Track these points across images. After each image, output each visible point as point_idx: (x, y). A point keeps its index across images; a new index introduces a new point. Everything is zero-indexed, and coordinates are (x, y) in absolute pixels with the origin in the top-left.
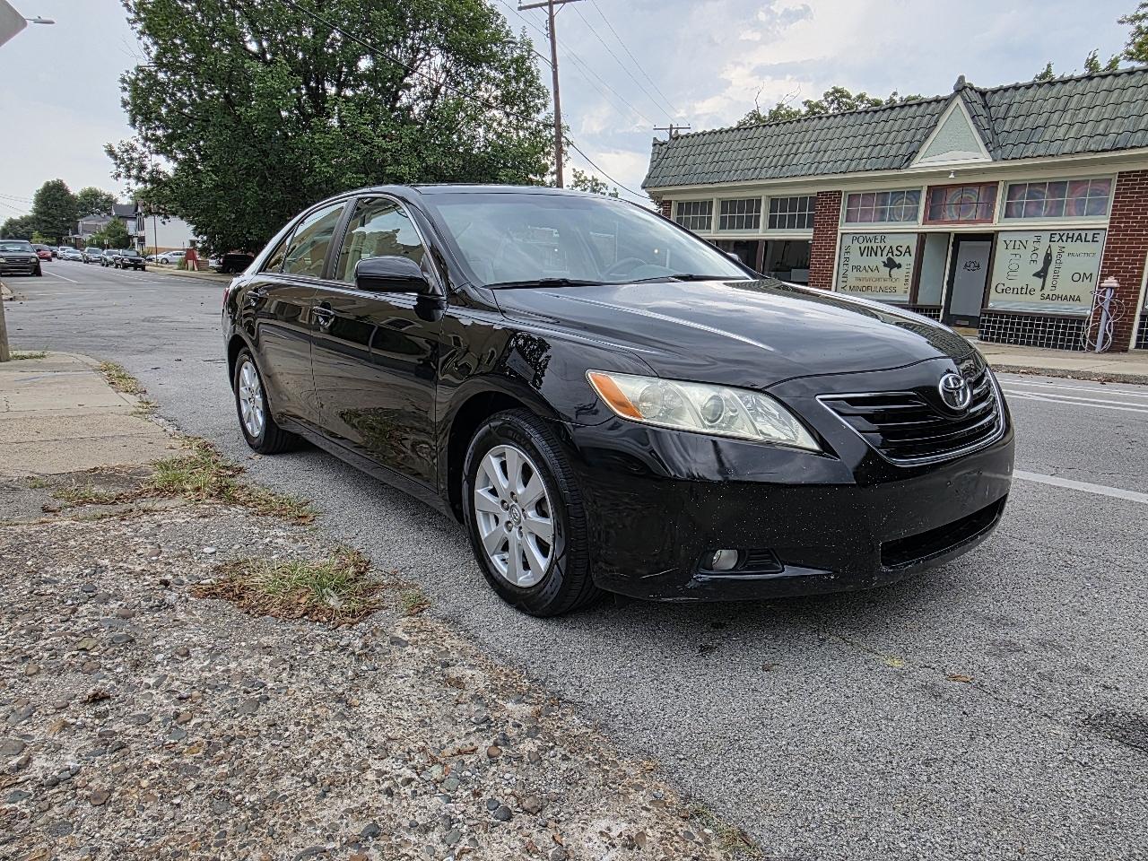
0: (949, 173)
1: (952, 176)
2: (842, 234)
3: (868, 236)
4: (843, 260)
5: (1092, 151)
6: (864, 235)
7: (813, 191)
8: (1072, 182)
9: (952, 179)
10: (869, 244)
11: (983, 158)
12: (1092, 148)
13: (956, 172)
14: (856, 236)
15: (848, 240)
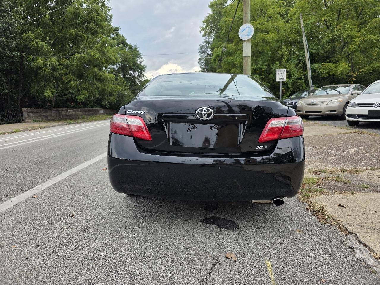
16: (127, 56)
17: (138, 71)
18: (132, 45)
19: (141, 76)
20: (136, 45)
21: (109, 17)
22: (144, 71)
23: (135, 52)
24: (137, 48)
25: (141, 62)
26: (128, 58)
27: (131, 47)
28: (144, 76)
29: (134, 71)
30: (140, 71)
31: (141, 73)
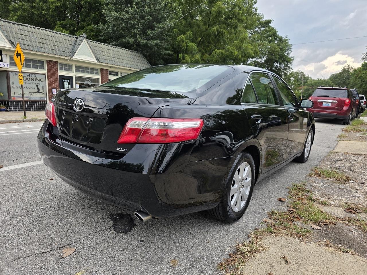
16: (274, 49)
17: (284, 64)
18: (282, 37)
19: (286, 68)
20: (287, 36)
21: (254, 10)
22: (291, 64)
23: (284, 44)
24: (287, 40)
25: (288, 54)
26: (275, 51)
27: (281, 40)
28: (289, 68)
29: (280, 64)
30: (286, 63)
31: (287, 65)
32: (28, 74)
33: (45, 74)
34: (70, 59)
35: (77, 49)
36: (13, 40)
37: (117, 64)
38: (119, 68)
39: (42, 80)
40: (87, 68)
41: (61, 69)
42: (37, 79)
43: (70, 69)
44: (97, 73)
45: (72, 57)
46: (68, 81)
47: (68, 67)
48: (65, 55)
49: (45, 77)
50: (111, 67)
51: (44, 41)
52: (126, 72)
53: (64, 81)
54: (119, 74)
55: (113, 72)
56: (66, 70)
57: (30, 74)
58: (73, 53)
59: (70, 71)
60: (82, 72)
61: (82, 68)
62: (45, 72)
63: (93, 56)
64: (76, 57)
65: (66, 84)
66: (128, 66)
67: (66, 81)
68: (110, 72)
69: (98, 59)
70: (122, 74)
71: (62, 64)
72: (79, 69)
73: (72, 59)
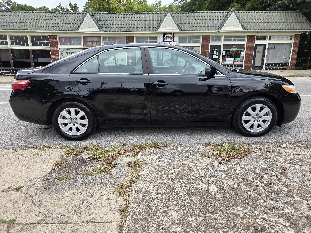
0: (89, 33)
1: (90, 34)
2: (60, 48)
3: (68, 49)
4: (61, 56)
5: (122, 31)
6: (67, 49)
7: (47, 35)
8: (117, 38)
9: (90, 35)
10: (68, 51)
11: (97, 30)
12: (122, 30)
13: (91, 33)
14: (64, 49)
15: (62, 50)
32: (189, 47)
33: (200, 46)
34: (219, 31)
35: (226, 22)
36: (180, 25)
37: (264, 29)
38: (266, 32)
39: (197, 51)
40: (235, 37)
41: (213, 40)
42: (194, 50)
43: (220, 39)
44: (243, 40)
45: (220, 30)
46: (217, 49)
47: (218, 38)
48: (215, 29)
49: (200, 48)
50: (258, 32)
51: (201, 21)
52: (275, 34)
53: (213, 49)
54: (267, 38)
55: (261, 36)
56: (216, 40)
57: (190, 47)
58: (222, 26)
59: (219, 41)
60: (230, 40)
61: (230, 37)
62: (200, 44)
63: (240, 25)
64: (224, 29)
65: (215, 52)
66: (277, 28)
67: (215, 49)
68: (257, 37)
69: (244, 27)
70: (271, 37)
71: (213, 37)
72: (227, 38)
73: (220, 31)
